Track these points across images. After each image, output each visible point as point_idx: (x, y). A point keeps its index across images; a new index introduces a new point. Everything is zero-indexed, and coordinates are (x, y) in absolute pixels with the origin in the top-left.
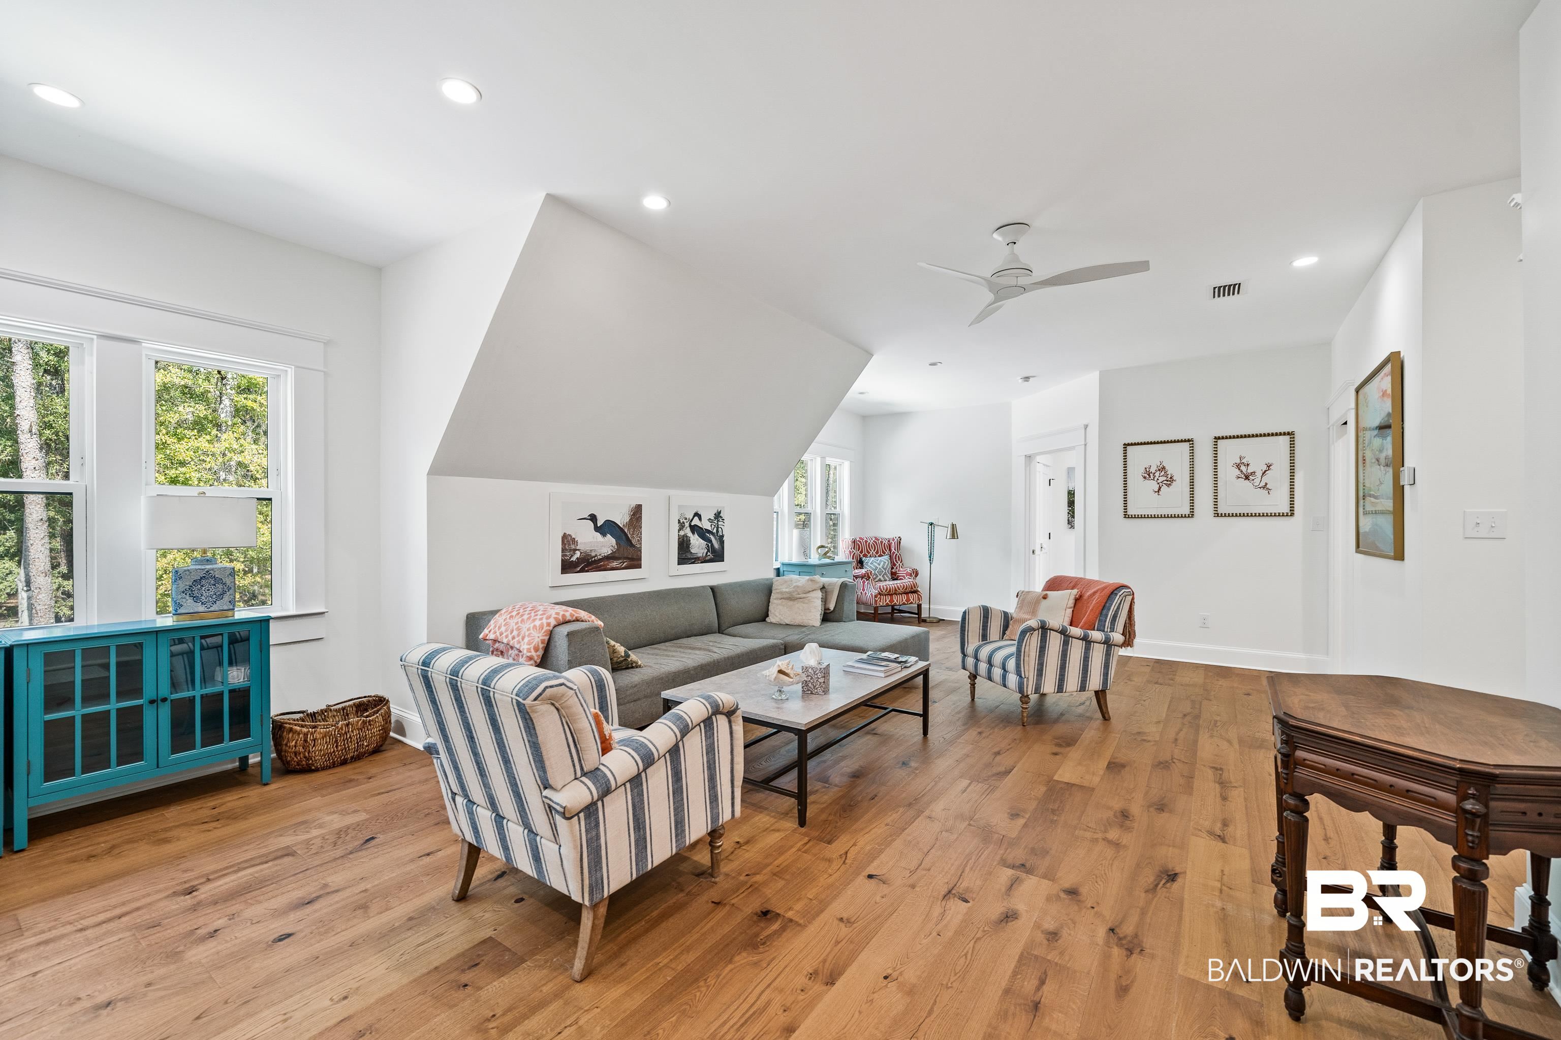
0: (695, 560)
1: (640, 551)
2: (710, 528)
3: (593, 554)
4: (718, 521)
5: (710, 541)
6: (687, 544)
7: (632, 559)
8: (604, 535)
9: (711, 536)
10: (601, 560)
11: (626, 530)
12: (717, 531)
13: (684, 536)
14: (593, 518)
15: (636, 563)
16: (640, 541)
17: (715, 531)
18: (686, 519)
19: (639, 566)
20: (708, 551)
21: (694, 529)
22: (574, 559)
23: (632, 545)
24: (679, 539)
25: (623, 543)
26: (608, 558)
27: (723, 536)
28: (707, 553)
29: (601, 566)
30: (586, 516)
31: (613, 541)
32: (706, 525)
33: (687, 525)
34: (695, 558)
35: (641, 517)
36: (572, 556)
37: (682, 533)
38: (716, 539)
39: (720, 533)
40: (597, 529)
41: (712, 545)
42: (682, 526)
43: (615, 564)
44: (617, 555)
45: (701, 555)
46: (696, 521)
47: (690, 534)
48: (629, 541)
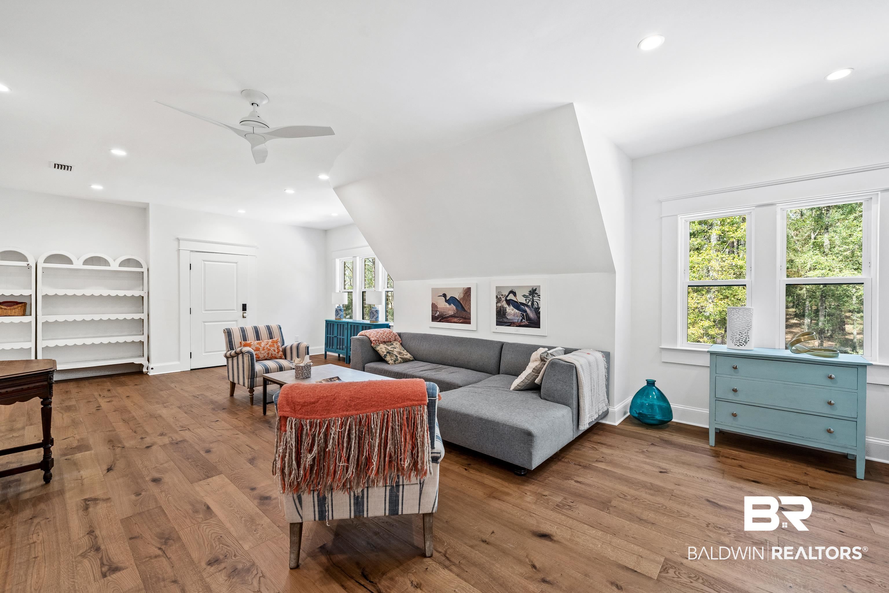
0: (511, 324)
1: (470, 314)
2: (524, 302)
3: (445, 314)
4: (533, 296)
5: (526, 311)
6: (503, 312)
7: (465, 318)
8: (450, 304)
9: (526, 308)
10: (448, 317)
11: (461, 302)
12: (533, 304)
13: (501, 307)
14: (444, 295)
15: (467, 321)
16: (470, 308)
17: (530, 304)
18: (502, 295)
19: (470, 323)
20: (523, 318)
21: (509, 302)
22: (436, 315)
23: (465, 310)
24: (497, 308)
25: (459, 309)
26: (452, 316)
27: (539, 308)
28: (521, 320)
29: (448, 320)
30: (441, 295)
31: (455, 307)
32: (520, 299)
33: (503, 299)
34: (512, 323)
35: (470, 295)
36: (436, 314)
37: (499, 305)
38: (531, 310)
39: (535, 305)
40: (447, 301)
41: (527, 315)
42: (499, 300)
43: (455, 320)
44: (456, 315)
45: (516, 321)
46: (511, 297)
47: (506, 306)
48: (463, 307)
